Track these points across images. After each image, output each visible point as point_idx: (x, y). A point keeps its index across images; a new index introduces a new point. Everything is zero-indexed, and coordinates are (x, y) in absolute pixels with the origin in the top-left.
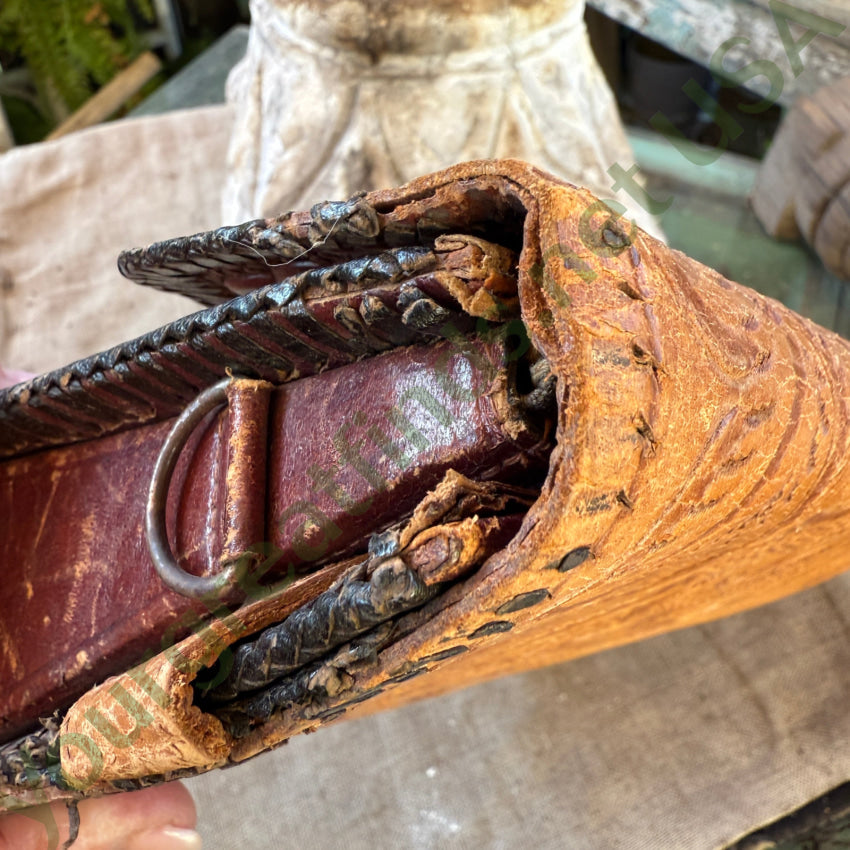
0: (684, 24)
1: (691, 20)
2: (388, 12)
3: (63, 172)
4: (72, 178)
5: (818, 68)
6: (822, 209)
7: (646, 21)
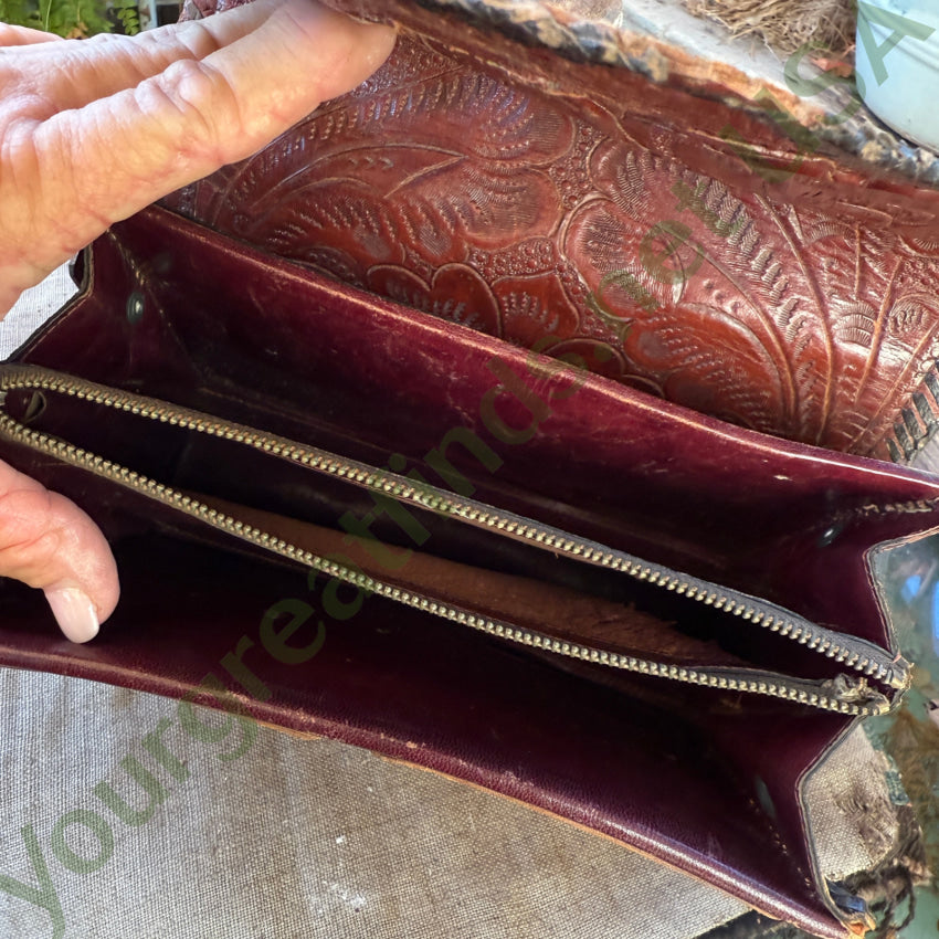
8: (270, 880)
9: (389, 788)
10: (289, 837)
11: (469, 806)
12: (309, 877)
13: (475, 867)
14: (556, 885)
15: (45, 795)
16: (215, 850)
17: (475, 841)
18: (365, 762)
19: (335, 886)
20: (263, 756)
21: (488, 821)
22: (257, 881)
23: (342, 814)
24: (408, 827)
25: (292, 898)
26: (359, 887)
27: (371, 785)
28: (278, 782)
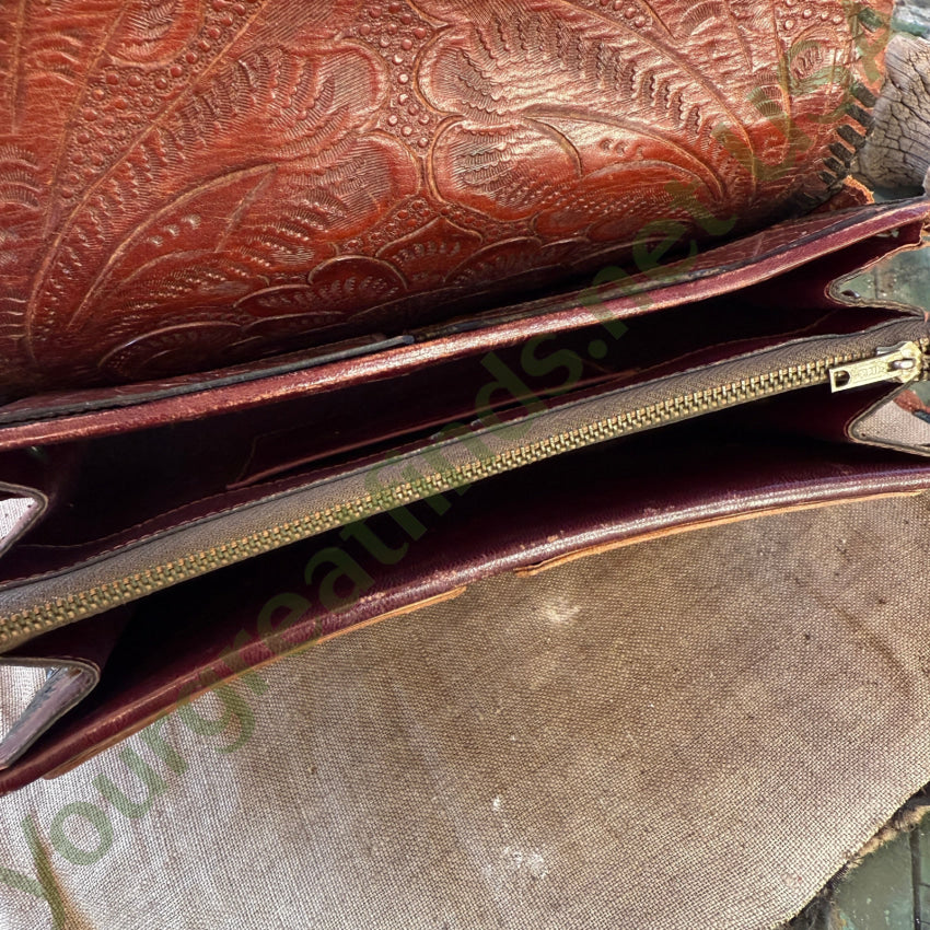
8: (436, 864)
9: (532, 730)
10: (443, 813)
11: (624, 724)
12: (476, 848)
13: (651, 785)
14: (745, 778)
15: (182, 844)
16: (369, 849)
17: (643, 758)
18: (498, 711)
19: (507, 850)
20: (391, 738)
21: (649, 733)
22: (423, 869)
23: (491, 773)
24: (566, 765)
25: (466, 876)
26: (534, 844)
27: (512, 733)
28: (414, 760)
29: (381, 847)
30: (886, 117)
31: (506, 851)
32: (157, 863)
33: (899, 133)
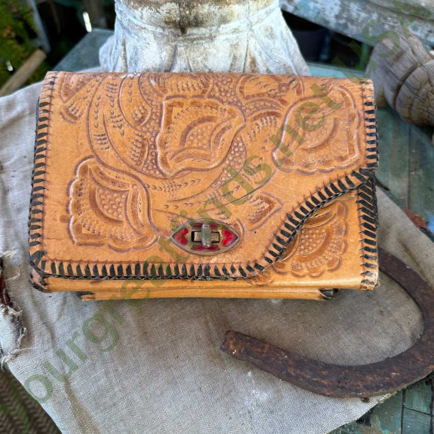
0: (315, 8)
1: (318, 6)
2: (189, 6)
3: (18, 109)
4: (23, 112)
5: (383, 24)
6: (398, 90)
7: (296, 8)
12: (242, 390)
25: (238, 400)
26: (264, 390)
29: (206, 387)
30: (424, 97)
31: (253, 391)
32: (116, 389)
33: (428, 105)
